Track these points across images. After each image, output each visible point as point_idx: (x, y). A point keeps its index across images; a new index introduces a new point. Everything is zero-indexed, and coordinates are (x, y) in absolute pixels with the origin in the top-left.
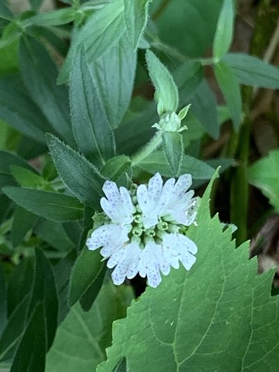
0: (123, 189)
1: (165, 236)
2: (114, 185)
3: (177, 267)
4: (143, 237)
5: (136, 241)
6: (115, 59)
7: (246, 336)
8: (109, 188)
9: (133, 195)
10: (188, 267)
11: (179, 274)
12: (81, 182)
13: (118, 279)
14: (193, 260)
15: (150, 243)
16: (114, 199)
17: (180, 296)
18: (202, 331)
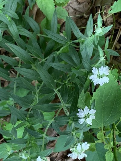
0: (96, 68)
1: (103, 77)
2: (95, 68)
3: (105, 82)
4: (99, 77)
5: (98, 78)
6: (89, 48)
7: (115, 97)
8: (94, 68)
9: (98, 70)
10: (107, 83)
11: (106, 84)
12: (88, 68)
13: (95, 85)
14: (108, 81)
15: (101, 78)
16: (94, 70)
17: (104, 89)
18: (108, 96)
